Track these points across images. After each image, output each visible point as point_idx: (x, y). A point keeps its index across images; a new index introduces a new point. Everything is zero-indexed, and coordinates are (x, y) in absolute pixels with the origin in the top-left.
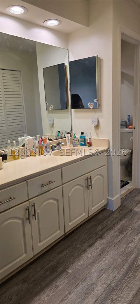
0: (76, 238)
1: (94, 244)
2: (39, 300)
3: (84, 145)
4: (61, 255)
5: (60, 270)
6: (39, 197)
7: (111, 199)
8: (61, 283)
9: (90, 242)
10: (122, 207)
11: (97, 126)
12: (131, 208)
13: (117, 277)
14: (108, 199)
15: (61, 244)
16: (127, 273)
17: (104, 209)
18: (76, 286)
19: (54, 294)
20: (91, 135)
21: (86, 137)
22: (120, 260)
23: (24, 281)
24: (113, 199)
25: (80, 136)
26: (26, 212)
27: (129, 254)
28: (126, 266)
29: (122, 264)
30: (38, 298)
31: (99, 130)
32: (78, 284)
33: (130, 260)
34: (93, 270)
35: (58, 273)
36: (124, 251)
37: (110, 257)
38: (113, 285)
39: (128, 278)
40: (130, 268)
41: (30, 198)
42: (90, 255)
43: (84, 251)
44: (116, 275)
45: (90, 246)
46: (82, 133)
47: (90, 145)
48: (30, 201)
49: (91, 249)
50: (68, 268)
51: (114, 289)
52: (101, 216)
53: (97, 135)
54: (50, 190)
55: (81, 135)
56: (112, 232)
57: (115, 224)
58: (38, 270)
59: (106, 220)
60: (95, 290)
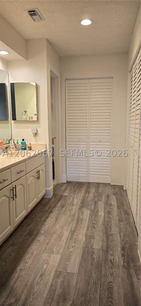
0: (34, 216)
1: (49, 216)
2: (32, 249)
3: (25, 149)
4: (30, 227)
5: (35, 233)
6: (16, 182)
7: (48, 189)
8: (41, 238)
9: (45, 216)
10: (55, 195)
11: (36, 134)
12: (61, 194)
13: (73, 226)
14: (46, 190)
15: (24, 222)
16: (77, 223)
17: (43, 199)
18: (52, 236)
19: (40, 243)
20: (30, 141)
21: (26, 143)
22: (70, 219)
23: (13, 245)
24: (50, 189)
25: (21, 143)
26: (11, 192)
27: (74, 215)
28: (75, 220)
29: (72, 220)
30: (30, 248)
31: (37, 137)
32: (52, 235)
33: (76, 218)
34: (57, 227)
35: (34, 235)
36: (70, 215)
37: (63, 219)
38: (73, 229)
39: (79, 225)
40: (78, 220)
41: (12, 181)
42: (50, 222)
43: (45, 221)
44: (72, 225)
45: (47, 217)
46: (23, 140)
47: (30, 149)
48: (12, 184)
49: (49, 219)
50: (40, 231)
51: (74, 231)
52: (43, 202)
53: (36, 141)
54: (20, 178)
55: (22, 141)
56: (57, 208)
57: (56, 204)
58: (19, 237)
59: (49, 204)
60: (64, 234)
